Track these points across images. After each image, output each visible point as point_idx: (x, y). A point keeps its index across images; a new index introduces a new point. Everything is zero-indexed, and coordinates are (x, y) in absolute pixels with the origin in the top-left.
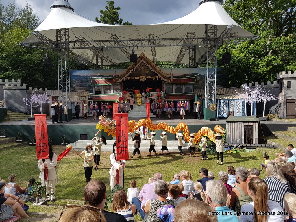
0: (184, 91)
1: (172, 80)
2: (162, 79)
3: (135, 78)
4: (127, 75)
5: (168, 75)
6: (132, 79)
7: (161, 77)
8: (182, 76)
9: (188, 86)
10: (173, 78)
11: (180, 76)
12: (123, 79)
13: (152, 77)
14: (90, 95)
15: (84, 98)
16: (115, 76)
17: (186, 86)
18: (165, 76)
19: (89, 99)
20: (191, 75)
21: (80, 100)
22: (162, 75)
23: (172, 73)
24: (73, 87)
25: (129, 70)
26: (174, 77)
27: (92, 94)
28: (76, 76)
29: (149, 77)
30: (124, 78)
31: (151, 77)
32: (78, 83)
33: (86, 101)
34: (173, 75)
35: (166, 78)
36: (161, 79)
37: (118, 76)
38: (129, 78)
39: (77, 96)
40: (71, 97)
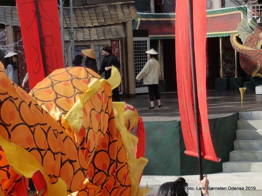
14: (139, 20)
15: (120, 28)
19: (136, 33)
21: (108, 37)
27: (146, 16)
33: (126, 38)
39: (97, 24)
40: (76, 26)
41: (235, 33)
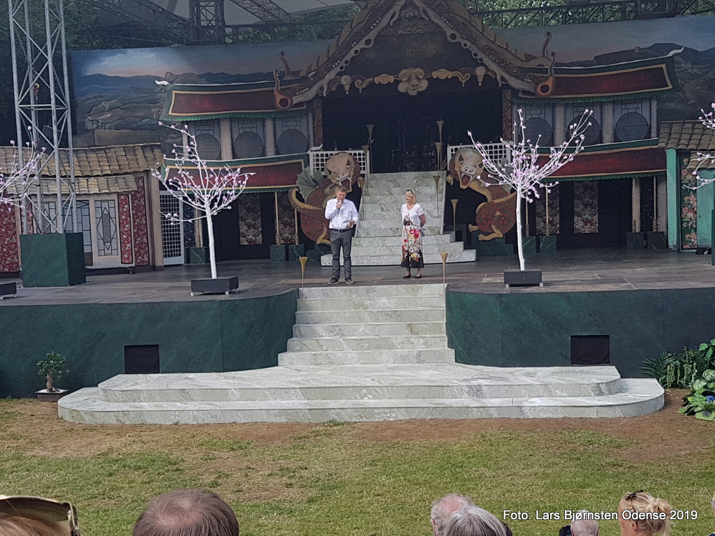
0: (611, 131)
1: (550, 83)
2: (502, 78)
3: (377, 80)
4: (338, 69)
5: (529, 58)
6: (361, 85)
7: (500, 73)
8: (599, 59)
9: (631, 108)
10: (557, 71)
11: (591, 63)
12: (322, 88)
13: (457, 73)
14: (168, 167)
16: (282, 75)
17: (619, 107)
18: (517, 63)
20: (643, 52)
21: (113, 189)
22: (503, 61)
23: (550, 49)
24: (87, 131)
25: (348, 46)
26: (559, 68)
28: (100, 78)
29: (443, 74)
30: (324, 83)
31: (450, 75)
32: (110, 110)
34: (559, 60)
35: (522, 73)
36: (499, 78)
37: (296, 73)
38: (345, 80)
39: (109, 172)
40: (80, 174)
41: (294, 188)
